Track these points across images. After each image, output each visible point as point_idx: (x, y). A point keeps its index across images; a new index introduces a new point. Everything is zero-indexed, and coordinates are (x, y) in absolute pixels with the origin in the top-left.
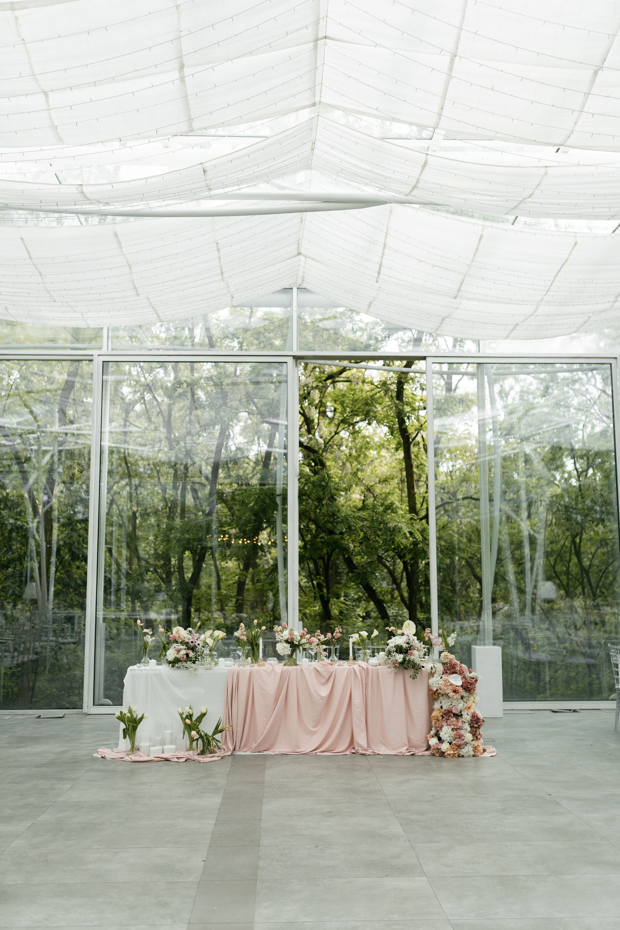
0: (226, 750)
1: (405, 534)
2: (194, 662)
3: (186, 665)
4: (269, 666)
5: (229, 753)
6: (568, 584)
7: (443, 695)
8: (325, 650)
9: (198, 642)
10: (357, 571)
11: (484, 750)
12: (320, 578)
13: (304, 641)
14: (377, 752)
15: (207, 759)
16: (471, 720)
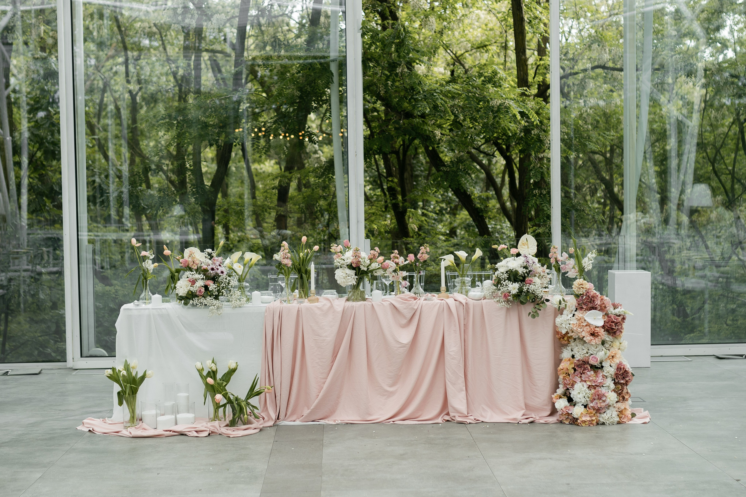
0: (266, 418)
1: (514, 116)
2: (216, 298)
3: (204, 301)
4: (325, 302)
5: (271, 423)
6: (732, 187)
7: (575, 339)
8: (404, 279)
9: (221, 269)
10: (445, 169)
11: (633, 415)
12: (392, 181)
13: (374, 266)
14: (482, 419)
15: (239, 432)
16: (616, 374)
